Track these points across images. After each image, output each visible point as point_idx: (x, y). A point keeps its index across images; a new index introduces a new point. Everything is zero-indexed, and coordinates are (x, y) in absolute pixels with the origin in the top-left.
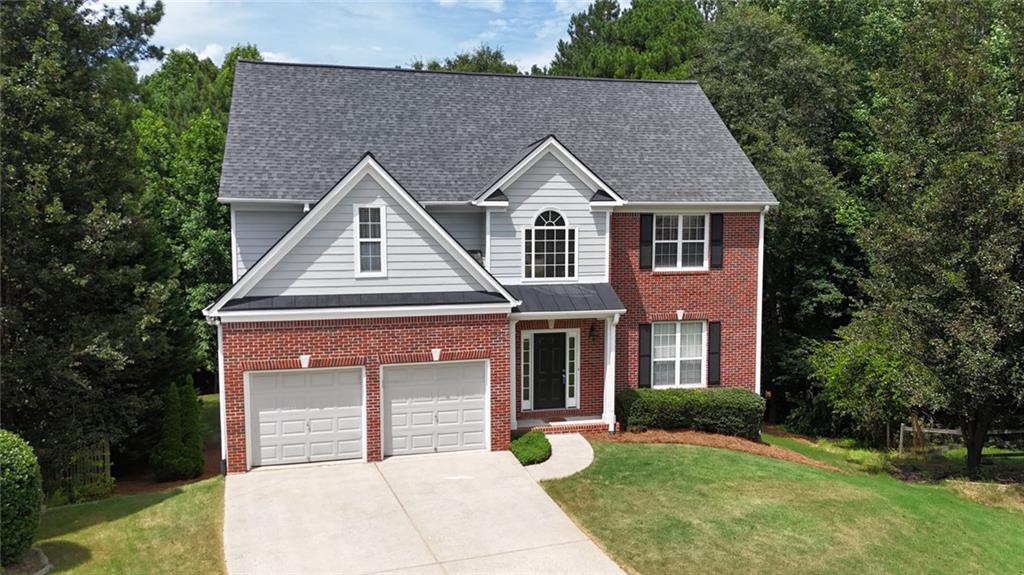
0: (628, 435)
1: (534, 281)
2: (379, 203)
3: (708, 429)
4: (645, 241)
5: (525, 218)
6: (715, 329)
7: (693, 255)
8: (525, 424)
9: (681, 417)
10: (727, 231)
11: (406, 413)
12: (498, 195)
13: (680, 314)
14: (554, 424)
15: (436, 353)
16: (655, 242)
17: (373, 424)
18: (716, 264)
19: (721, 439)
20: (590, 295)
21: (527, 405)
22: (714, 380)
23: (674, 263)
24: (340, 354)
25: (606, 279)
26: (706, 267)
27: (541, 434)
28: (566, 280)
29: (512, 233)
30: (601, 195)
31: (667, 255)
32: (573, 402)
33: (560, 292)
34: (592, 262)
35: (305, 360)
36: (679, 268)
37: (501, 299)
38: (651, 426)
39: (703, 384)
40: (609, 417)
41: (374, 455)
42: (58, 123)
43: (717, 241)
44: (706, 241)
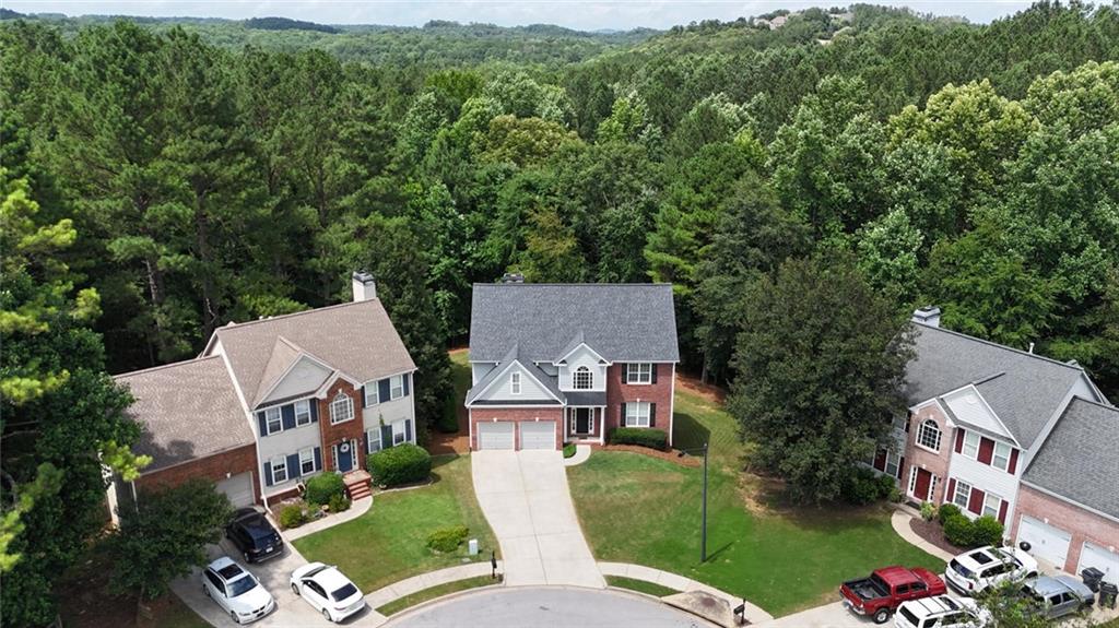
0: (610, 447)
1: (577, 390)
2: (519, 372)
3: (643, 445)
4: (624, 373)
5: (574, 369)
6: (653, 406)
7: (645, 378)
8: (571, 440)
9: (635, 439)
10: (659, 370)
11: (528, 435)
12: (564, 362)
13: (638, 400)
14: (582, 441)
15: (537, 419)
16: (628, 373)
17: (517, 440)
18: (654, 382)
19: (646, 450)
20: (595, 398)
21: (574, 432)
22: (652, 425)
23: (636, 380)
24: (506, 418)
25: (604, 390)
26: (650, 383)
27: (575, 445)
28: (589, 390)
29: (568, 373)
30: (602, 362)
31: (634, 378)
32: (591, 432)
33: (586, 395)
34: (599, 385)
35: (495, 419)
36: (639, 383)
37: (557, 402)
38: (620, 443)
39: (648, 426)
40: (601, 440)
41: (517, 449)
42: (414, 316)
43: (654, 373)
44: (650, 373)
